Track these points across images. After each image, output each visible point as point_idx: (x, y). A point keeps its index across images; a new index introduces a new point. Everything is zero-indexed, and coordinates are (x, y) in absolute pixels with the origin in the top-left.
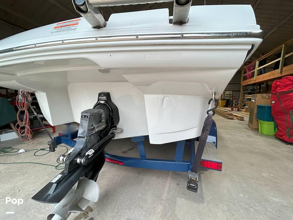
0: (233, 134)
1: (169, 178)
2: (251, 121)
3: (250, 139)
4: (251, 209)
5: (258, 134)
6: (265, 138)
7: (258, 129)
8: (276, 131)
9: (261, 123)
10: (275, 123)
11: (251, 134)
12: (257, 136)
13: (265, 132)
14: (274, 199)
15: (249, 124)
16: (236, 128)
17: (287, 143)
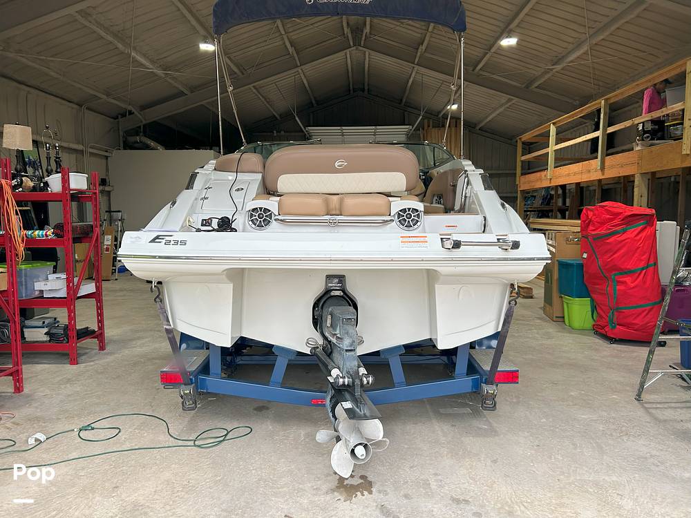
0: (516, 335)
1: (434, 421)
2: (548, 299)
3: (548, 342)
4: (557, 430)
5: (564, 329)
6: (576, 335)
7: (563, 317)
8: (595, 318)
9: (567, 303)
10: (592, 300)
11: (551, 330)
12: (563, 334)
13: (577, 323)
14: (583, 416)
15: (544, 306)
16: (520, 320)
17: (612, 340)
